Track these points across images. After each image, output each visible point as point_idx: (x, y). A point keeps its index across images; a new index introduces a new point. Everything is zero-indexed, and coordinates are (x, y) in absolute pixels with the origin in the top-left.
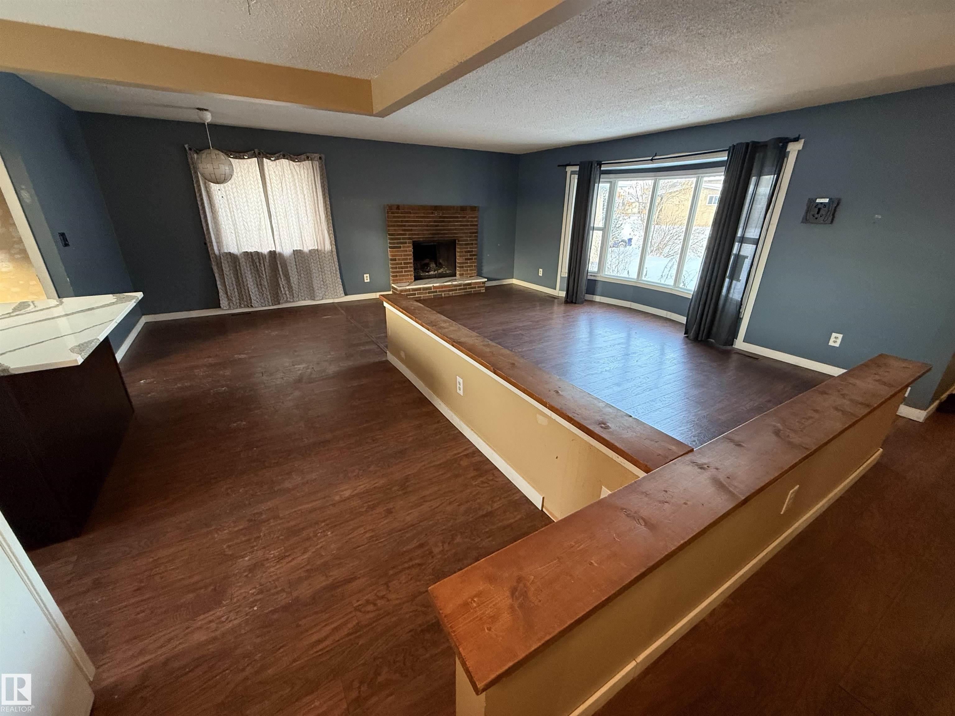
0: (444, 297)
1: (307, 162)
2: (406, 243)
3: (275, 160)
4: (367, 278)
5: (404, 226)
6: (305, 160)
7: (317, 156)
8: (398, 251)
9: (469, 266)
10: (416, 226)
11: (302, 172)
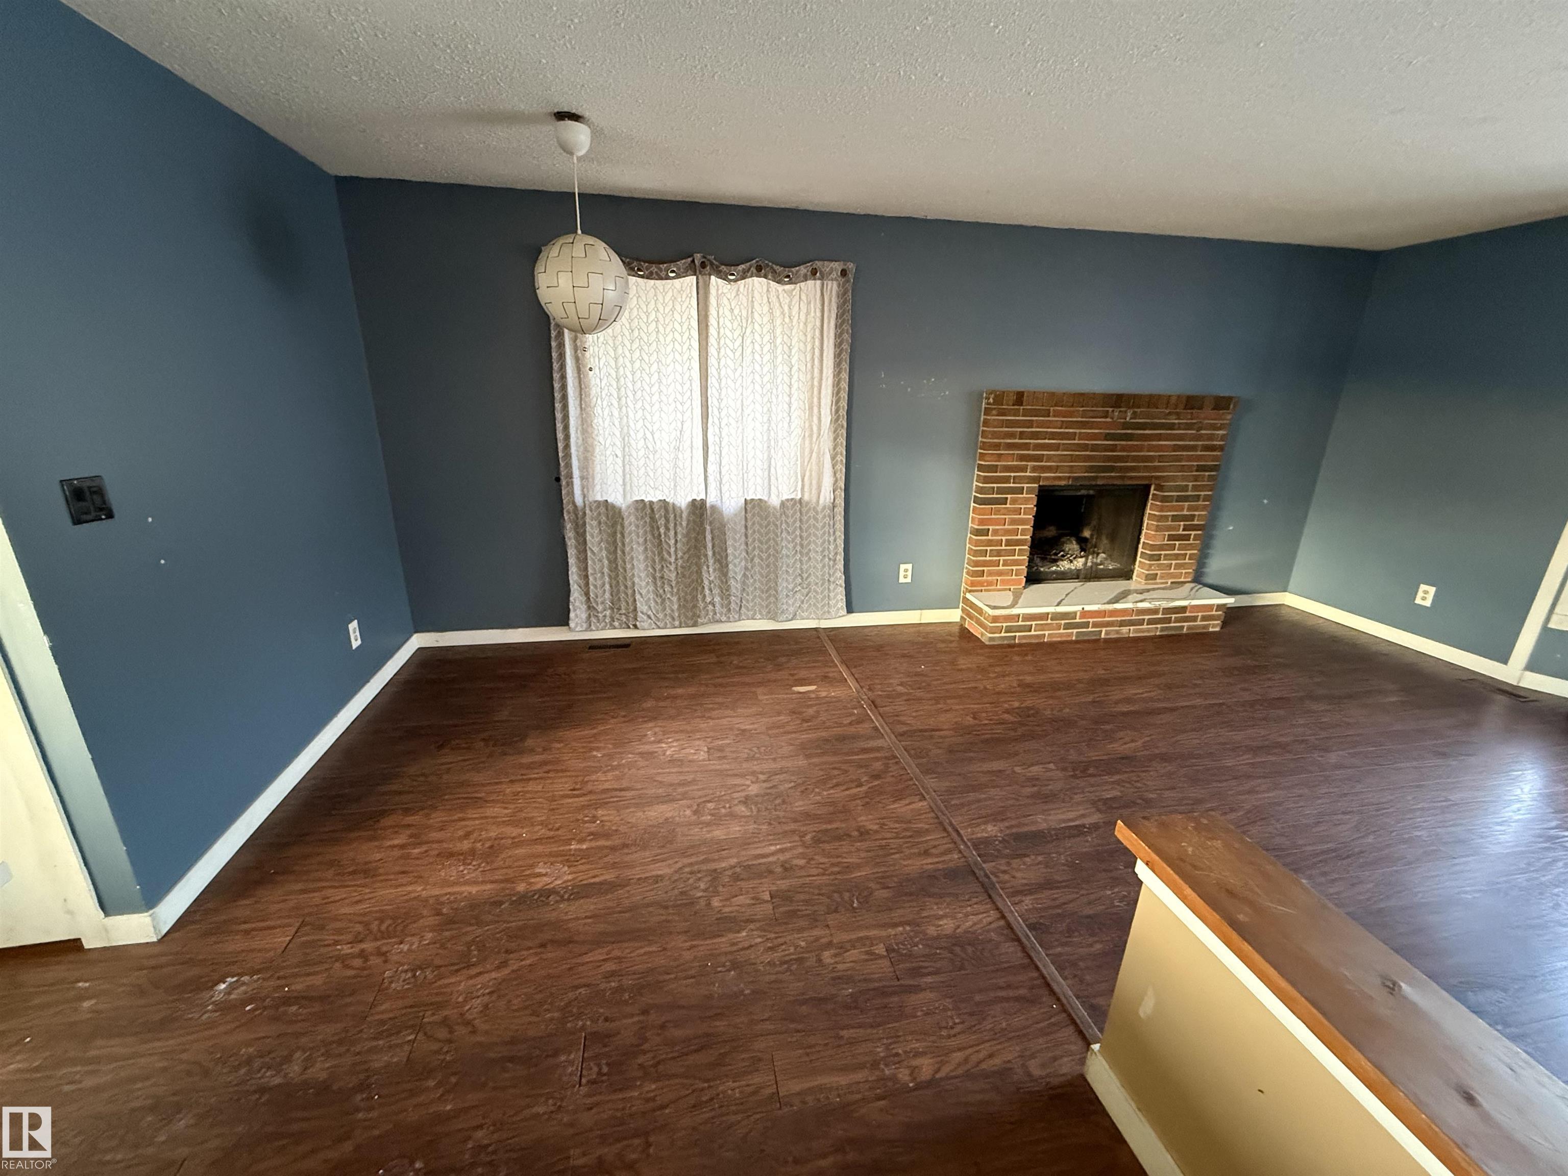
0: (1106, 641)
1: (810, 283)
2: (1021, 490)
3: (735, 281)
4: (905, 572)
5: (1026, 447)
6: (806, 279)
7: (837, 266)
8: (998, 512)
9: (1177, 557)
10: (1057, 447)
11: (795, 311)
